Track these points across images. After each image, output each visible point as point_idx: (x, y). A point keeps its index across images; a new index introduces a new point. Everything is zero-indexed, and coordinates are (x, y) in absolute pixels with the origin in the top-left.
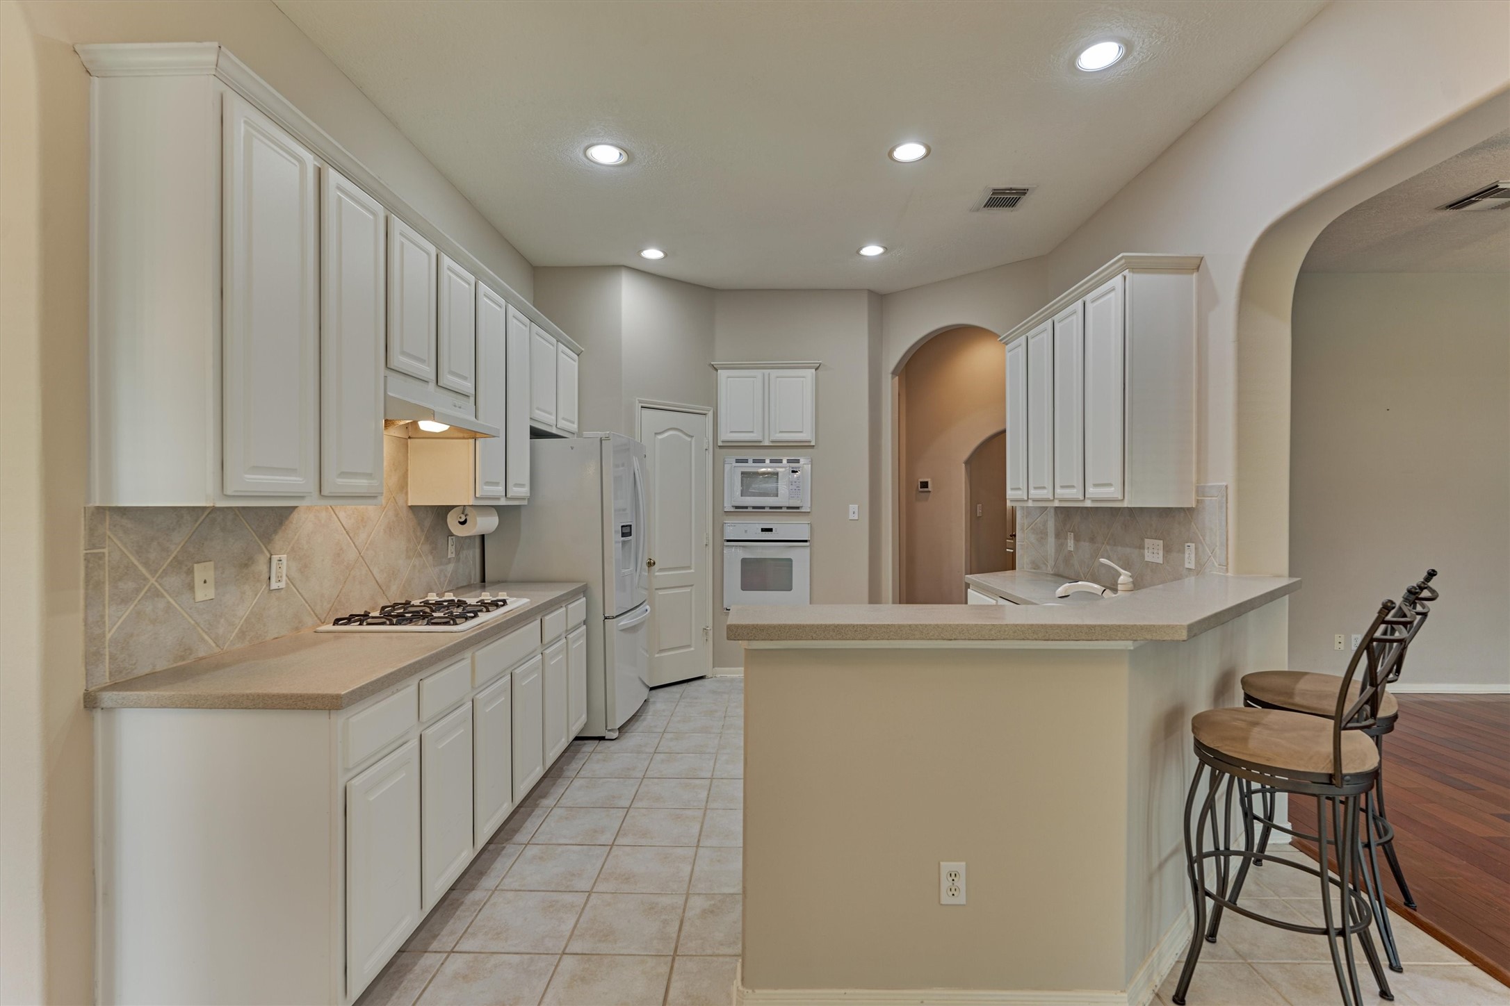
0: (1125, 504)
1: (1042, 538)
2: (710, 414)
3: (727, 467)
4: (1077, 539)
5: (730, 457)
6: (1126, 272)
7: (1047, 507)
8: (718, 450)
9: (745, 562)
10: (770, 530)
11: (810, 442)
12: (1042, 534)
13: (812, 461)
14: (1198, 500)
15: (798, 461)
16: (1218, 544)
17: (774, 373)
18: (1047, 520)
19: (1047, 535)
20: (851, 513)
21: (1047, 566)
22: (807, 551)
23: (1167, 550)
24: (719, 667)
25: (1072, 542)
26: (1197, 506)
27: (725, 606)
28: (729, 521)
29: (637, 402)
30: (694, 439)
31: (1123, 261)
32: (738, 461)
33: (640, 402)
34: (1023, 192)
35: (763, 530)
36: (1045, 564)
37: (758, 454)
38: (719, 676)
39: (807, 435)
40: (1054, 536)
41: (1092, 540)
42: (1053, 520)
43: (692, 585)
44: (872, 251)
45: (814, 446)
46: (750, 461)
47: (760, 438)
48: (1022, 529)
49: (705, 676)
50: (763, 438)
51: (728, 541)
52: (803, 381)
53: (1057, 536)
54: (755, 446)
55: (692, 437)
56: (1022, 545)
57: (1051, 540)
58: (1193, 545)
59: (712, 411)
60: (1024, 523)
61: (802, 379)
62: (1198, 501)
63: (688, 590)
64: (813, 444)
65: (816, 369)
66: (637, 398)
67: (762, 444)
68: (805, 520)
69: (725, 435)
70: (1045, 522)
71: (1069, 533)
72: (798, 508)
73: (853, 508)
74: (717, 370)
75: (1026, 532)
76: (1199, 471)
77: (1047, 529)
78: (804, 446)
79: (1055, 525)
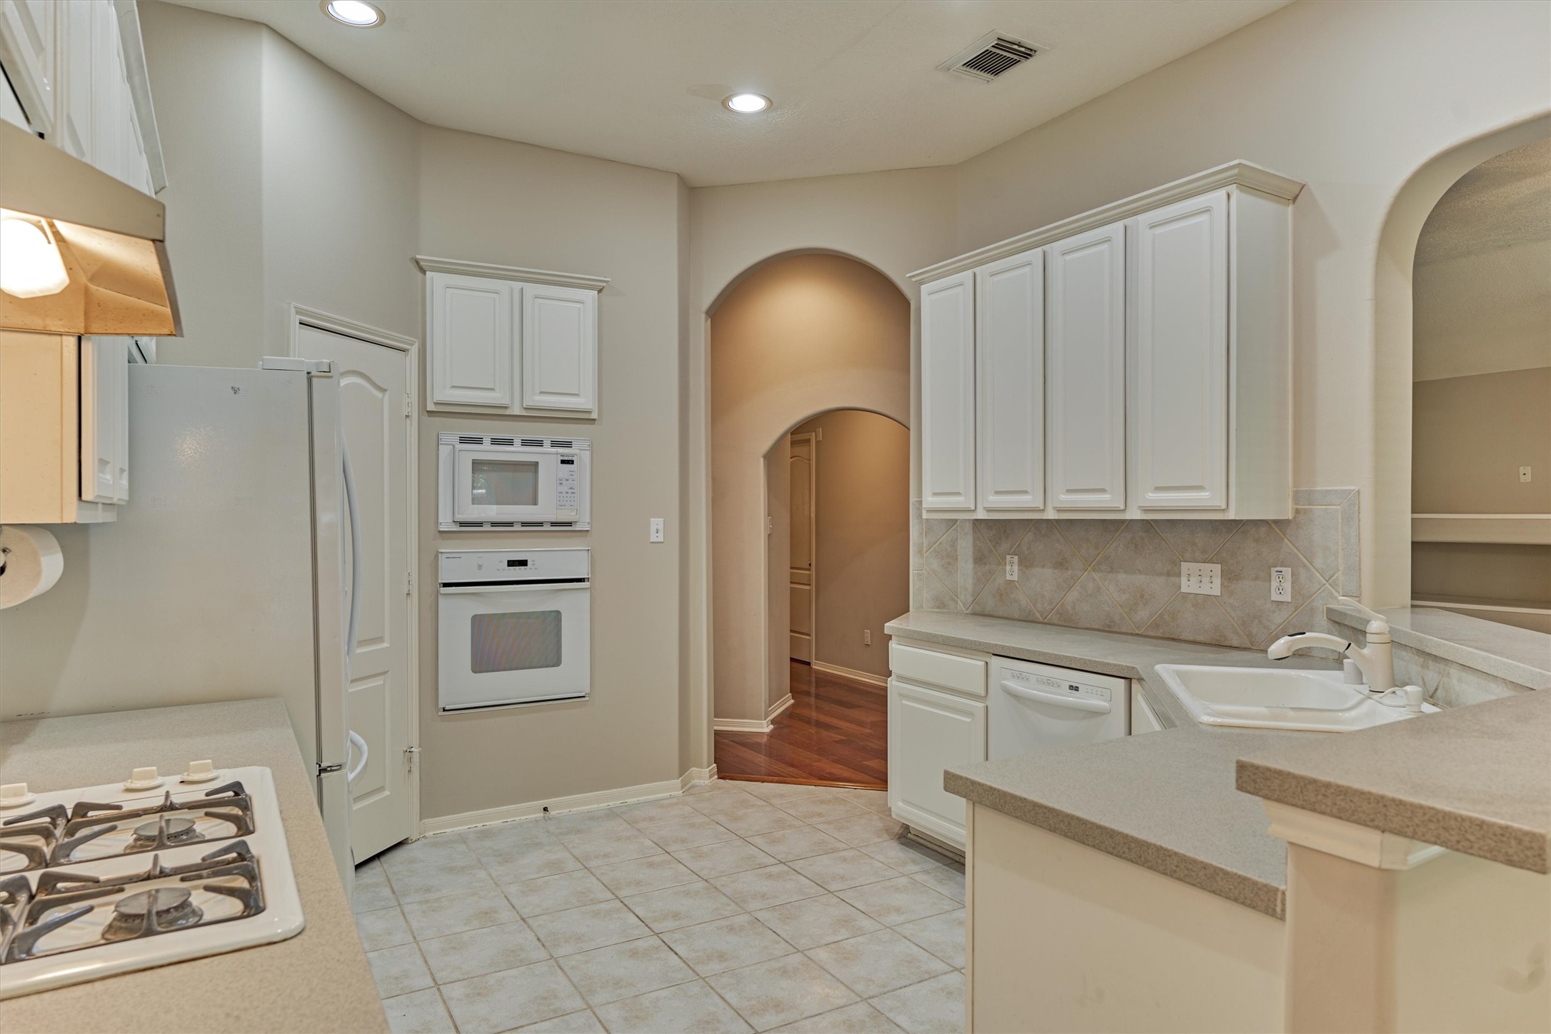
0: (1231, 515)
1: (949, 563)
2: (414, 350)
3: (444, 451)
4: (1025, 563)
5: (451, 433)
6: (1233, 189)
7: (956, 520)
8: (425, 418)
9: (477, 621)
10: (523, 563)
11: (590, 412)
12: (949, 559)
13: (591, 446)
14: (1297, 509)
15: (568, 444)
16: (1341, 568)
17: (531, 289)
18: (957, 539)
19: (957, 559)
20: (653, 529)
21: (956, 602)
22: (586, 596)
23: (1229, 577)
24: (429, 817)
25: (1016, 568)
26: (1294, 518)
27: (441, 705)
28: (447, 548)
29: (293, 311)
30: (387, 393)
31: (1236, 171)
32: (464, 440)
33: (297, 313)
34: (1028, 54)
35: (511, 563)
36: (954, 600)
37: (503, 429)
38: (431, 833)
39: (585, 401)
40: (971, 560)
41: (1061, 564)
42: (970, 538)
43: (385, 673)
44: (748, 103)
45: (594, 420)
46: (487, 441)
47: (505, 401)
48: (920, 552)
49: (407, 839)
50: (512, 403)
51: (446, 585)
52: (579, 308)
53: (979, 559)
54: (497, 414)
55: (383, 390)
56: (920, 575)
57: (966, 566)
58: (1287, 571)
59: (417, 344)
60: (922, 544)
61: (578, 305)
62: (1297, 511)
63: (378, 682)
64: (594, 416)
65: (600, 291)
66: (293, 304)
67: (508, 412)
68: (579, 545)
69: (442, 392)
70: (953, 543)
71: (1008, 557)
72: (569, 524)
73: (656, 523)
74: (423, 271)
75: (925, 555)
76: (1296, 471)
77: (956, 551)
78: (580, 418)
79: (975, 546)
